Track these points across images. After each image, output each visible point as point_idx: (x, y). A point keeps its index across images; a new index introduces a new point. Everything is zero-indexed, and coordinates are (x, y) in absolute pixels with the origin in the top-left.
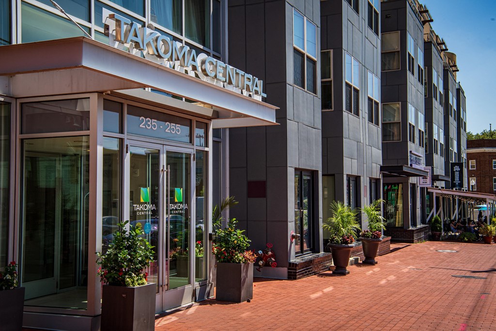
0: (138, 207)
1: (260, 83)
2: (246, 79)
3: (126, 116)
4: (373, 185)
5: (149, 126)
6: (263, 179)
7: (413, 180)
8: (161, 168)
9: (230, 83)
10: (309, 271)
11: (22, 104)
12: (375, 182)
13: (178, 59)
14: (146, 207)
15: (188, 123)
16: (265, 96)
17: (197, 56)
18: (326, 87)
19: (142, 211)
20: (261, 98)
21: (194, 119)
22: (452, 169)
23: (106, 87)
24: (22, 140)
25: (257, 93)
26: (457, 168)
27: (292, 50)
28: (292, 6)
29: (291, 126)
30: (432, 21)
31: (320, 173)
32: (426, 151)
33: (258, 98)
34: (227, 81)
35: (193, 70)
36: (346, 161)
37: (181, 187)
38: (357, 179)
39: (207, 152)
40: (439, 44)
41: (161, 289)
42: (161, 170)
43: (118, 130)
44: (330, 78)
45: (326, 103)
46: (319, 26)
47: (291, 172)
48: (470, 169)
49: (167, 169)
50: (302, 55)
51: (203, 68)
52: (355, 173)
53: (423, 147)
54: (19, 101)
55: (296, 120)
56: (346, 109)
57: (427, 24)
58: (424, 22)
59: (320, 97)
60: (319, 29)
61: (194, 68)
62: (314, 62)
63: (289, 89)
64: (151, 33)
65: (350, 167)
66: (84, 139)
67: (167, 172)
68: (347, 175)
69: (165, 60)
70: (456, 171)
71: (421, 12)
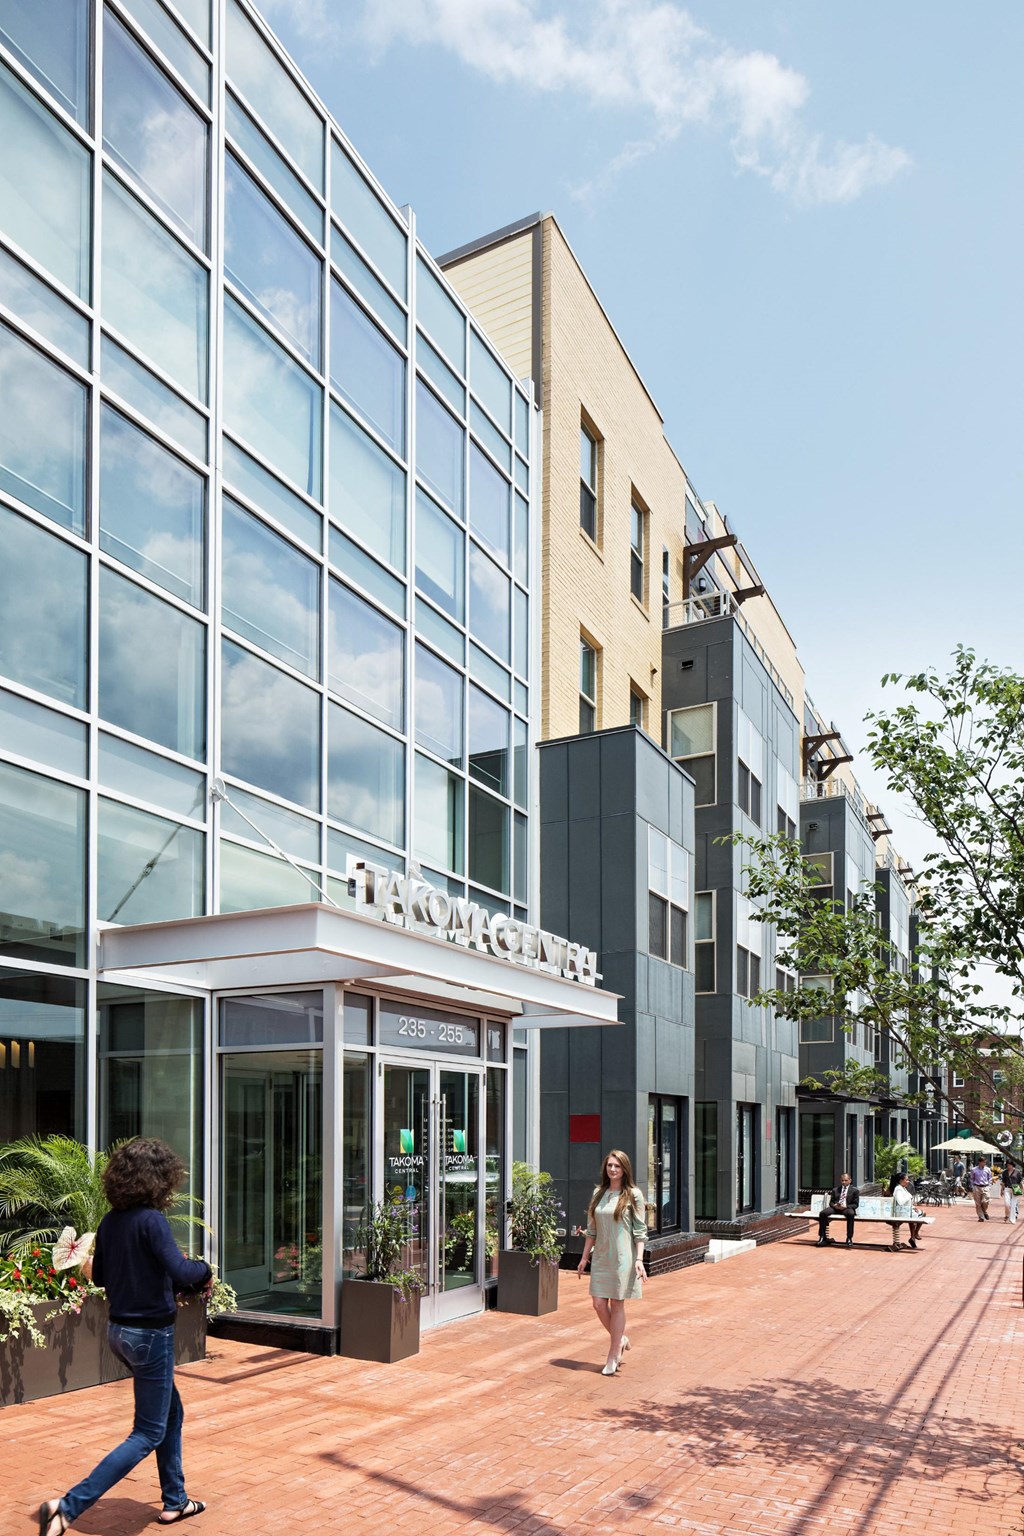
0: (396, 1162)
1: (593, 957)
2: (569, 951)
3: (378, 1013)
4: (783, 1118)
5: (413, 1031)
6: (596, 1111)
7: (850, 1108)
8: (432, 1099)
9: (544, 959)
10: (670, 1264)
11: (220, 1000)
12: (784, 1112)
13: (460, 926)
14: (408, 1162)
15: (475, 1023)
16: (601, 977)
17: (490, 918)
18: (703, 951)
19: (402, 1167)
20: (594, 980)
21: (485, 1018)
22: (923, 1088)
23: (350, 974)
24: (220, 1056)
25: (586, 972)
26: (929, 1087)
27: (646, 897)
28: (648, 822)
29: (643, 1023)
30: (889, 832)
31: (692, 1101)
32: (877, 1058)
33: (590, 981)
34: (539, 957)
35: (485, 941)
36: (737, 1079)
37: (463, 1129)
38: (754, 1109)
39: (504, 1071)
40: (901, 872)
41: (432, 1289)
42: (431, 1101)
43: (365, 1038)
44: (711, 938)
45: (704, 980)
46: (693, 852)
47: (642, 1099)
48: (955, 1085)
49: (441, 1099)
50: (664, 902)
51: (501, 938)
52: (752, 1099)
53: (871, 1051)
54: (216, 995)
55: (651, 1011)
56: (738, 992)
57: (882, 837)
58: (876, 835)
59: (693, 971)
60: (693, 858)
61: (486, 938)
62: (684, 914)
63: (640, 961)
64: (420, 888)
65: (743, 1088)
66: (313, 1053)
67: (441, 1106)
68: (738, 1103)
69: (439, 928)
70: (930, 1091)
71: (870, 818)
